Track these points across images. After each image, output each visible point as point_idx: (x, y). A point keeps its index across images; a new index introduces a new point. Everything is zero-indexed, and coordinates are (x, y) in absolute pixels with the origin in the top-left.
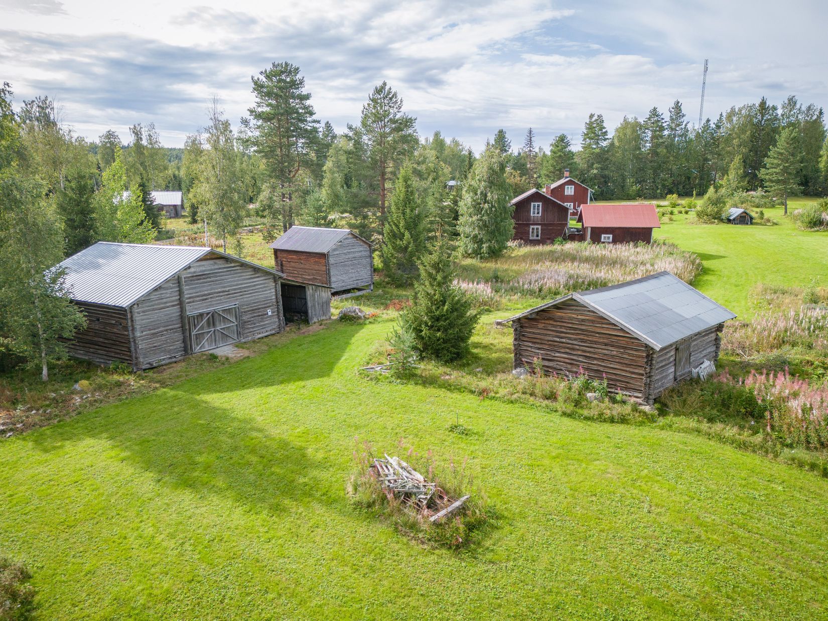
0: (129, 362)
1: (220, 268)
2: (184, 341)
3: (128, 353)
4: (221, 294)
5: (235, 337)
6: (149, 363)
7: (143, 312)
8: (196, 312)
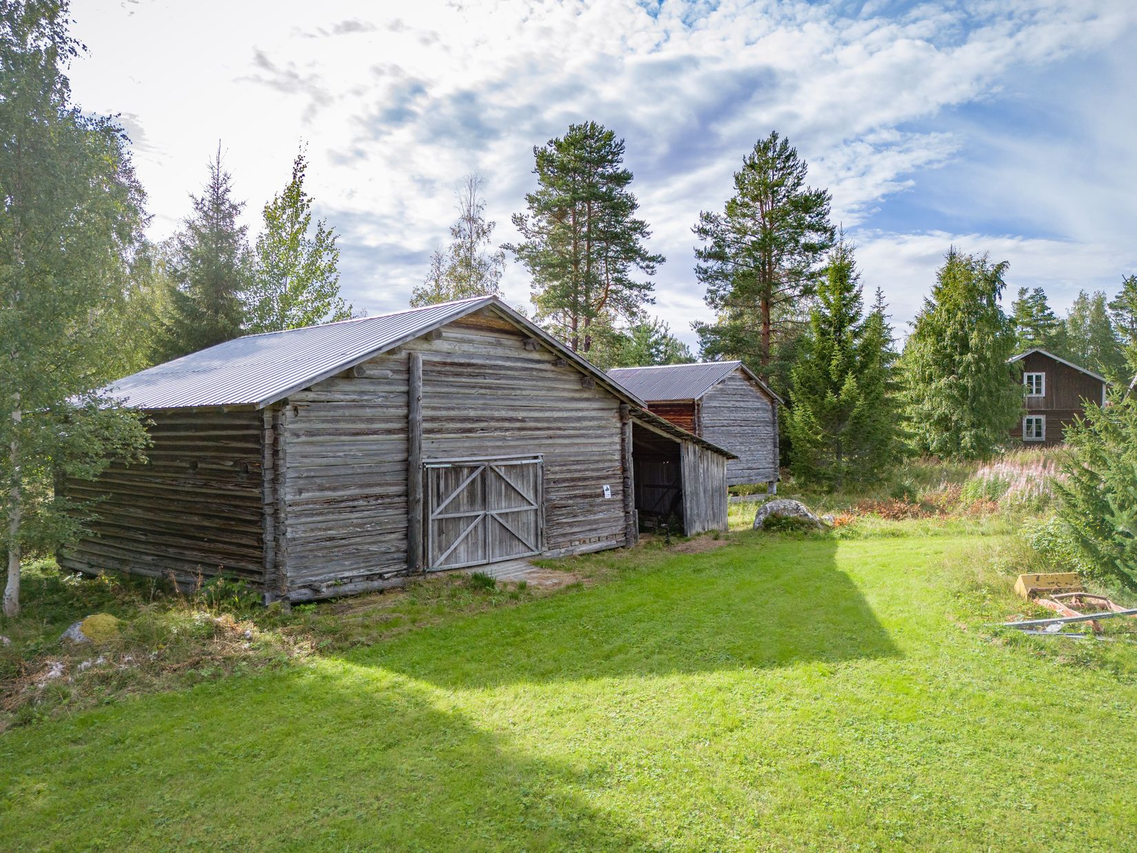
0: (256, 578)
1: (508, 359)
2: (408, 535)
3: (257, 553)
4: (507, 425)
5: (531, 542)
6: (309, 586)
7: (310, 433)
8: (445, 461)
